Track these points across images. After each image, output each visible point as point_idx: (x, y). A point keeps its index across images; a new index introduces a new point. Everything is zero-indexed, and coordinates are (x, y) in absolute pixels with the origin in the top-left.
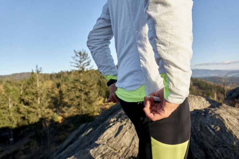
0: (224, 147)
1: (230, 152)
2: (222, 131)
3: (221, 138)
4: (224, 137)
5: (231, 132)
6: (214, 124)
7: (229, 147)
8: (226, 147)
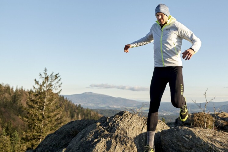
0: (196, 147)
1: (200, 149)
2: (193, 138)
3: (194, 142)
4: (196, 141)
5: (199, 138)
6: (187, 134)
7: (199, 146)
8: (198, 147)
